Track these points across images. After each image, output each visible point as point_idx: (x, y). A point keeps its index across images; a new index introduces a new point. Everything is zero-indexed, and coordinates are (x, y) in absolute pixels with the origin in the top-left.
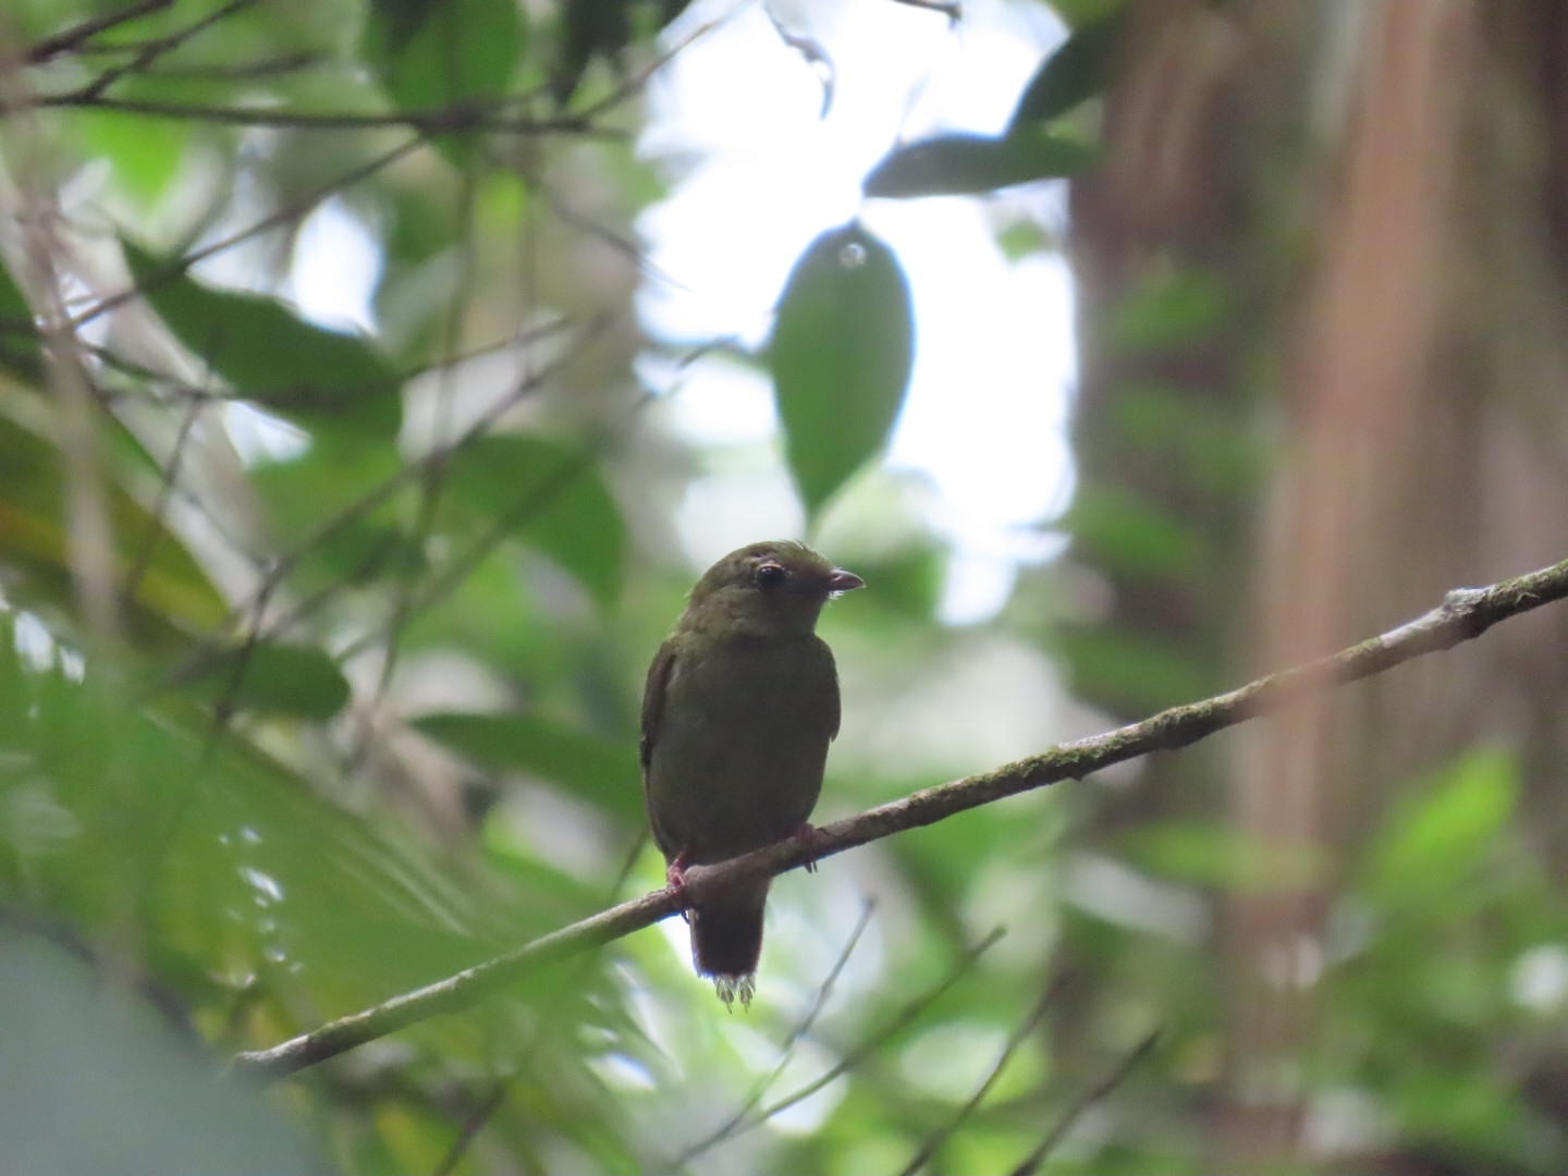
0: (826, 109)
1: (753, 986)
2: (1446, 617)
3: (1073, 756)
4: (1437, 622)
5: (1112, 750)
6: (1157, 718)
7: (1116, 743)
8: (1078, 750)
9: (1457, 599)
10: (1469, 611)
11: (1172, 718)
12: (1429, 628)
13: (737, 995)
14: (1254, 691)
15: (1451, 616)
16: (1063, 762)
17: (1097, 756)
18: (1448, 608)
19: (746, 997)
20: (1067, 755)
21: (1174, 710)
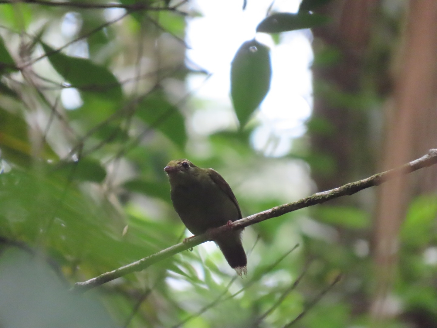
0: (244, 7)
2: (429, 157)
3: (320, 197)
4: (426, 158)
5: (331, 195)
6: (344, 186)
7: (332, 193)
8: (321, 195)
9: (432, 152)
10: (436, 155)
11: (349, 186)
12: (424, 160)
14: (373, 178)
15: (431, 156)
16: (317, 199)
17: (327, 197)
18: (429, 154)
19: (245, 273)
20: (318, 196)
21: (349, 184)
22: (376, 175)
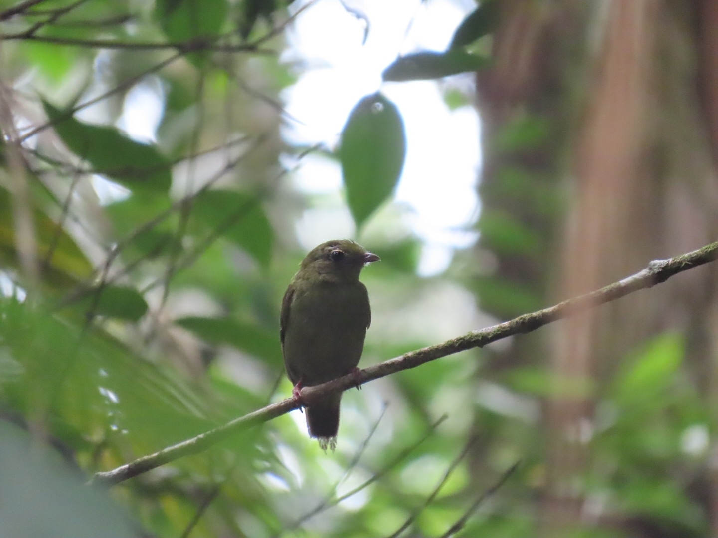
1: (336, 442)
2: (649, 273)
3: (479, 336)
4: (646, 275)
5: (497, 334)
6: (517, 319)
7: (498, 330)
8: (481, 334)
9: (655, 265)
10: (661, 270)
11: (524, 319)
12: (641, 278)
13: (329, 446)
14: (561, 307)
15: (652, 272)
16: (474, 339)
17: (490, 337)
18: (650, 269)
19: (333, 447)
20: (476, 336)
21: (525, 315)
22: (567, 301)
